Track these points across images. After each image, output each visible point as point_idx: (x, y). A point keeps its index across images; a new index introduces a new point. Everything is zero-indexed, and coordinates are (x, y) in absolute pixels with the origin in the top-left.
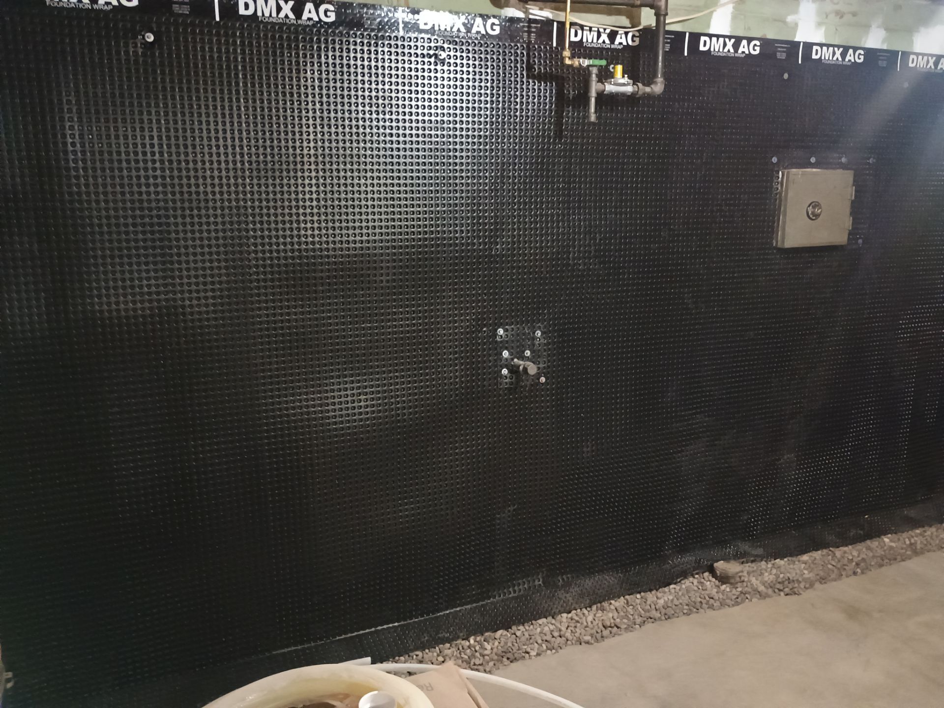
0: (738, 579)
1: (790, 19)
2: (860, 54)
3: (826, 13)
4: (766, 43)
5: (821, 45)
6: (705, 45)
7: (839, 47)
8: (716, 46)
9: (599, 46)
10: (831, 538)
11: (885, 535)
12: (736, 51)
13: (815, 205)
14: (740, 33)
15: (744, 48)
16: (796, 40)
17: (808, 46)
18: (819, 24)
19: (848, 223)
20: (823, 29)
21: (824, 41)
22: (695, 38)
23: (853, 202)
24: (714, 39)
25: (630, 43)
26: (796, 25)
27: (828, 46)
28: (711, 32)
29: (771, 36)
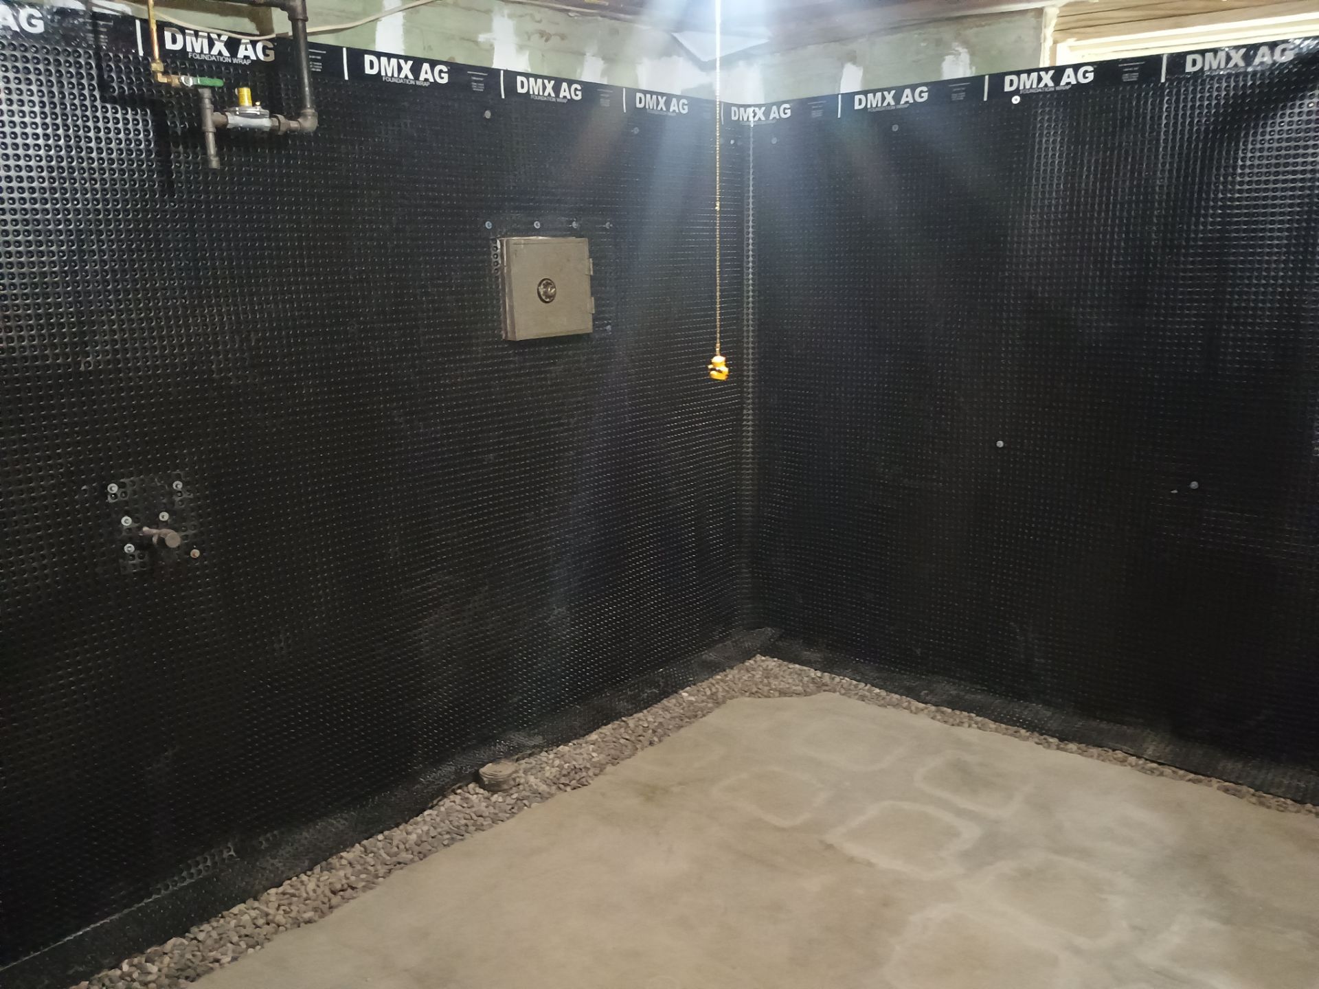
0: (512, 783)
1: (482, 38)
2: (576, 89)
3: (527, 33)
4: (455, 69)
5: (527, 75)
6: (372, 67)
7: (550, 79)
8: (388, 69)
9: (214, 58)
10: (622, 705)
11: (683, 689)
12: (417, 77)
13: (547, 283)
14: (419, 54)
15: (426, 73)
16: (495, 66)
17: (511, 76)
18: (521, 48)
19: (590, 305)
20: (527, 53)
21: (529, 71)
22: (357, 56)
23: (592, 278)
24: (384, 60)
25: (262, 57)
26: (492, 47)
27: (536, 77)
28: (379, 48)
29: (460, 60)
